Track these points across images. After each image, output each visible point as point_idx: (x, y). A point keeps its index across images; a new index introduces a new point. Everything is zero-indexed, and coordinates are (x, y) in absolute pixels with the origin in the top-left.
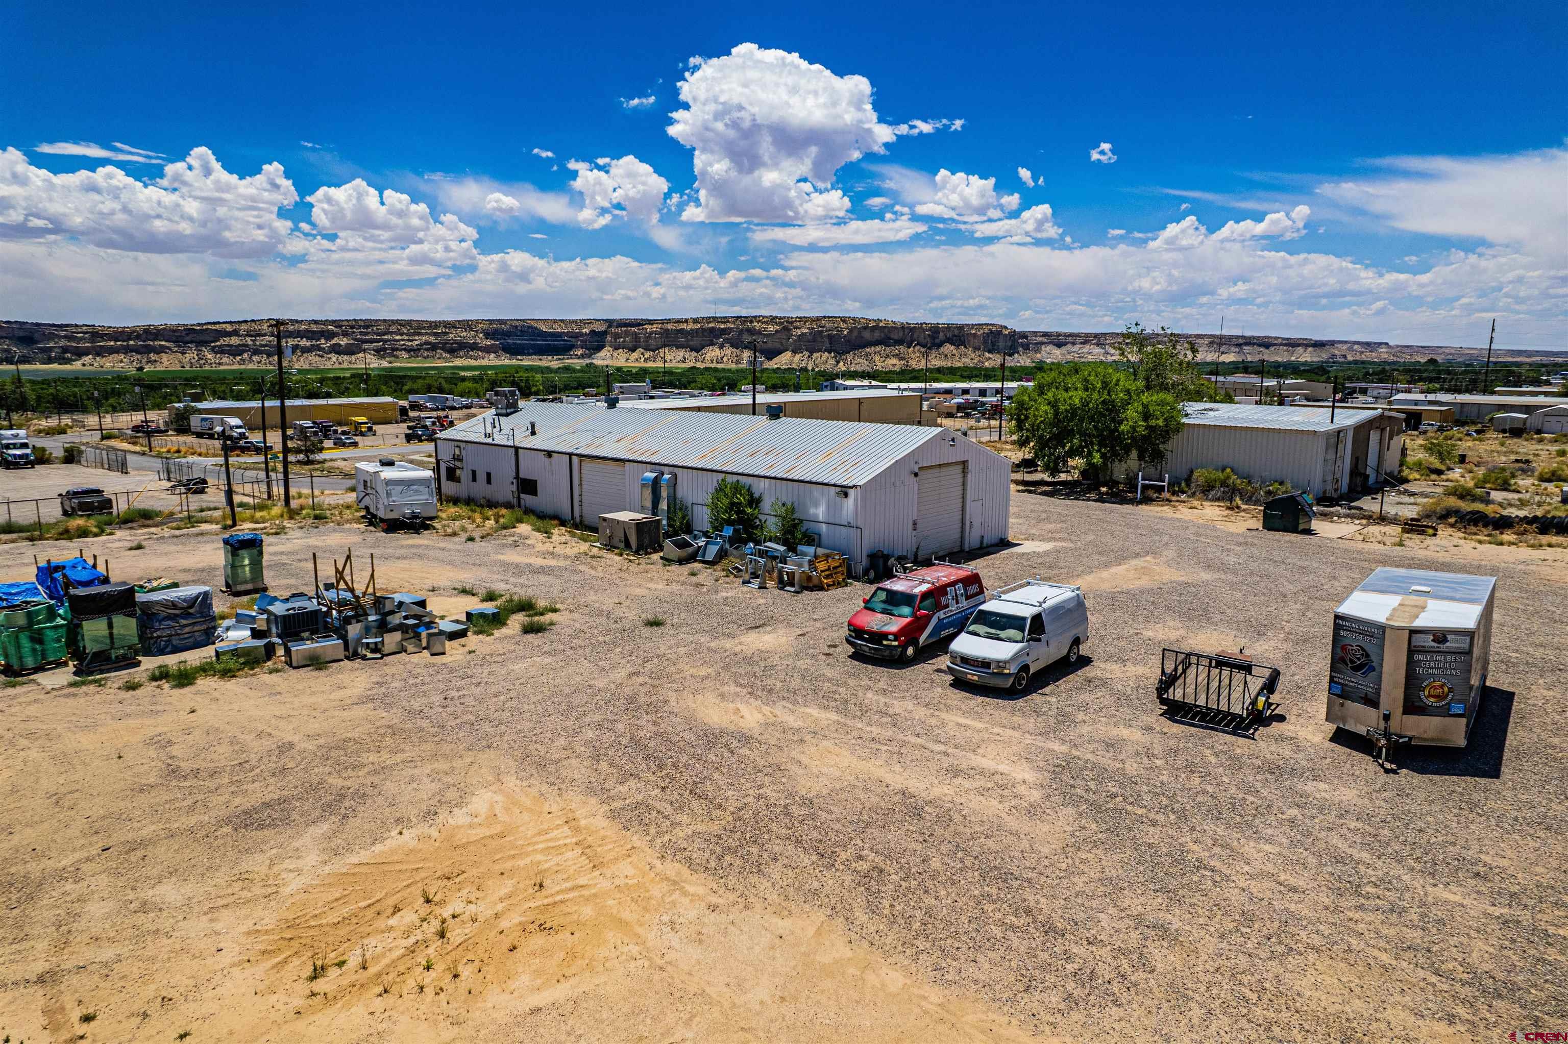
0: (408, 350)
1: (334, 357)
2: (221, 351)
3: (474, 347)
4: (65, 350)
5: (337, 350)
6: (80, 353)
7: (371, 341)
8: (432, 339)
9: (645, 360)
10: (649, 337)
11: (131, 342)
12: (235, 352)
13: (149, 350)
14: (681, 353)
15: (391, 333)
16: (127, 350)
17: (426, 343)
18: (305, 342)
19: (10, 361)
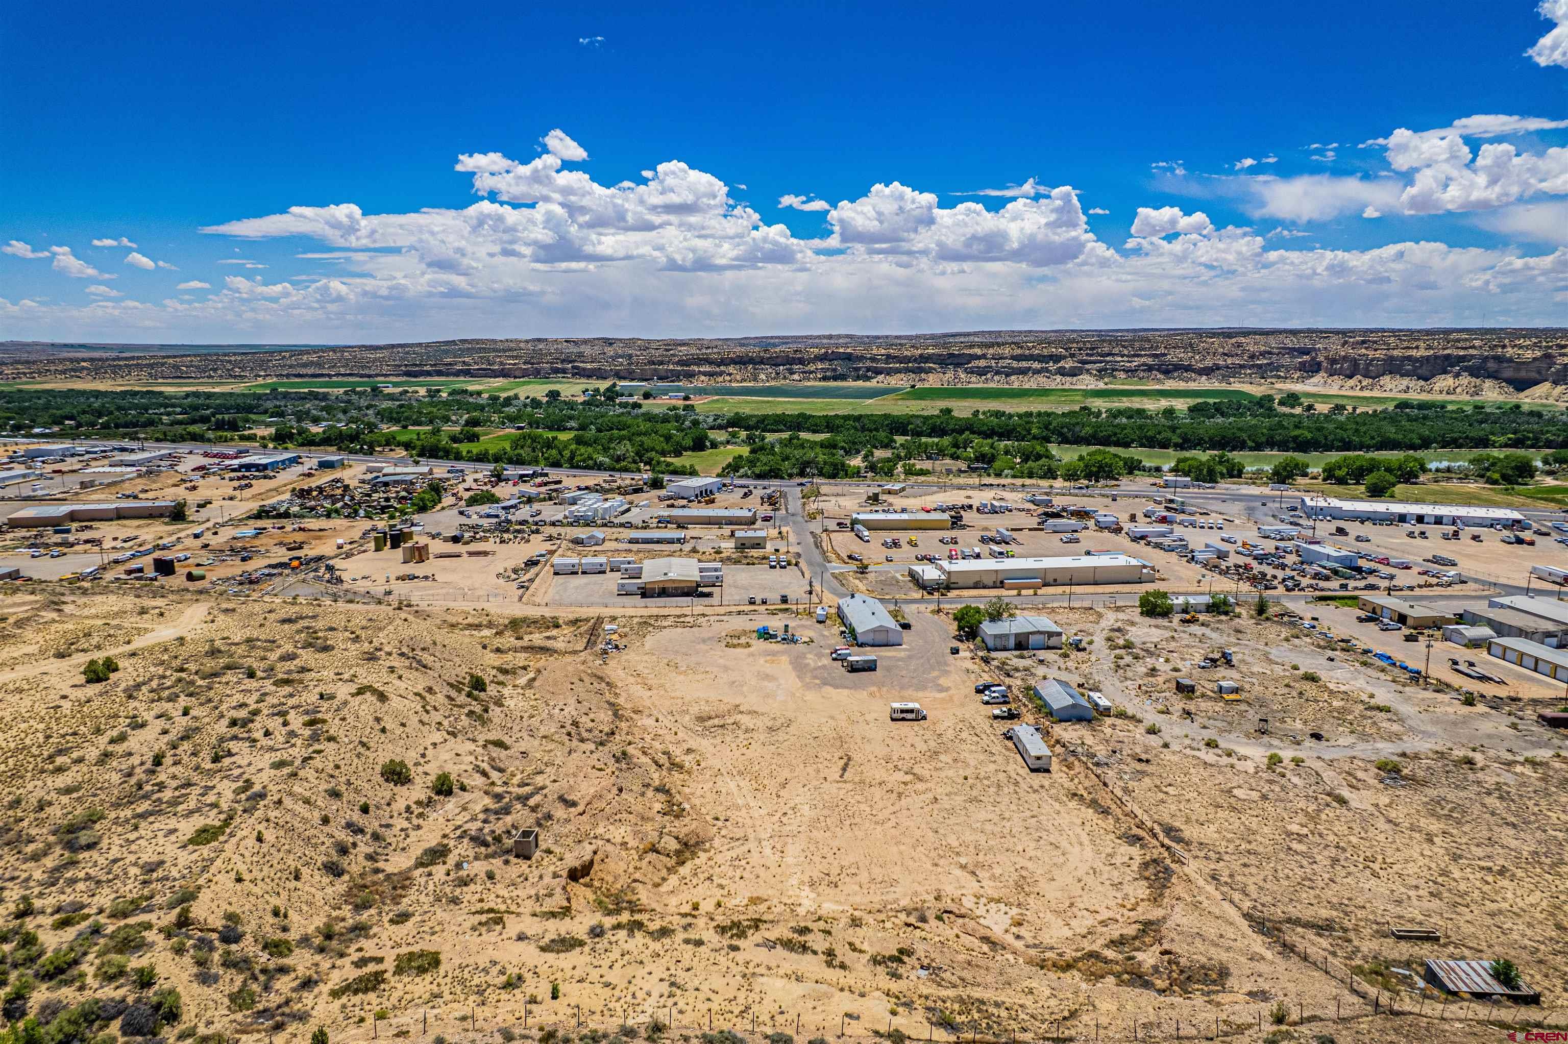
0: (1126, 371)
1: (1058, 378)
2: (971, 372)
3: (1188, 368)
4: (868, 369)
5: (1062, 372)
6: (878, 372)
7: (1095, 362)
8: (1150, 361)
9: (1362, 389)
10: (1370, 364)
11: (910, 365)
12: (981, 372)
13: (920, 370)
14: (1405, 382)
15: (1113, 355)
16: (907, 370)
17: (1144, 364)
18: (1036, 365)
19: (835, 378)
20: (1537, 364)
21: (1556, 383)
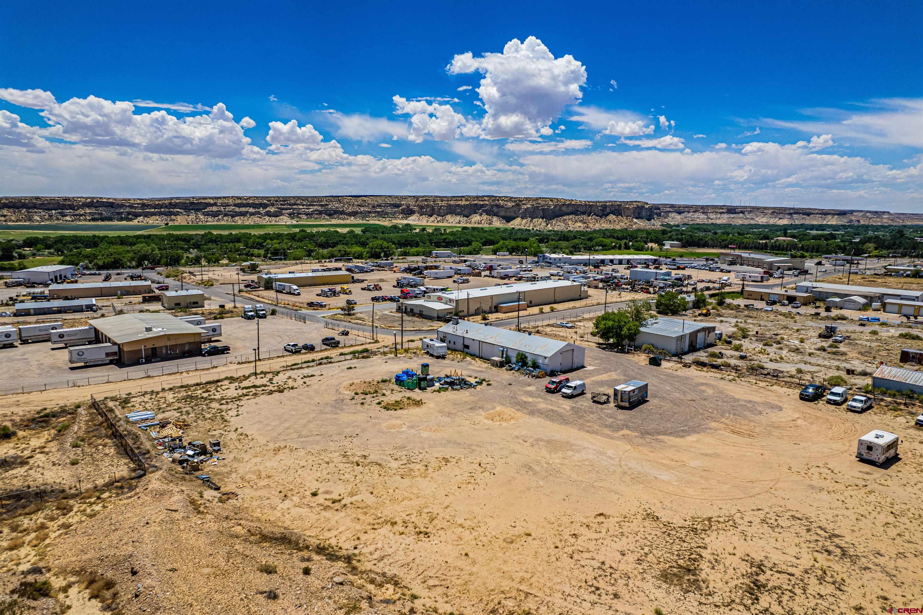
0: (307, 214)
1: (267, 218)
2: (207, 214)
3: (342, 213)
4: (129, 213)
5: (269, 214)
6: (136, 215)
7: (286, 209)
8: (319, 208)
9: (438, 222)
10: (440, 209)
11: (162, 210)
12: (215, 215)
13: (170, 214)
14: (458, 218)
15: (298, 205)
16: (160, 214)
17: (316, 211)
18: (251, 210)
19: (103, 220)
20: (514, 208)
21: (522, 218)
